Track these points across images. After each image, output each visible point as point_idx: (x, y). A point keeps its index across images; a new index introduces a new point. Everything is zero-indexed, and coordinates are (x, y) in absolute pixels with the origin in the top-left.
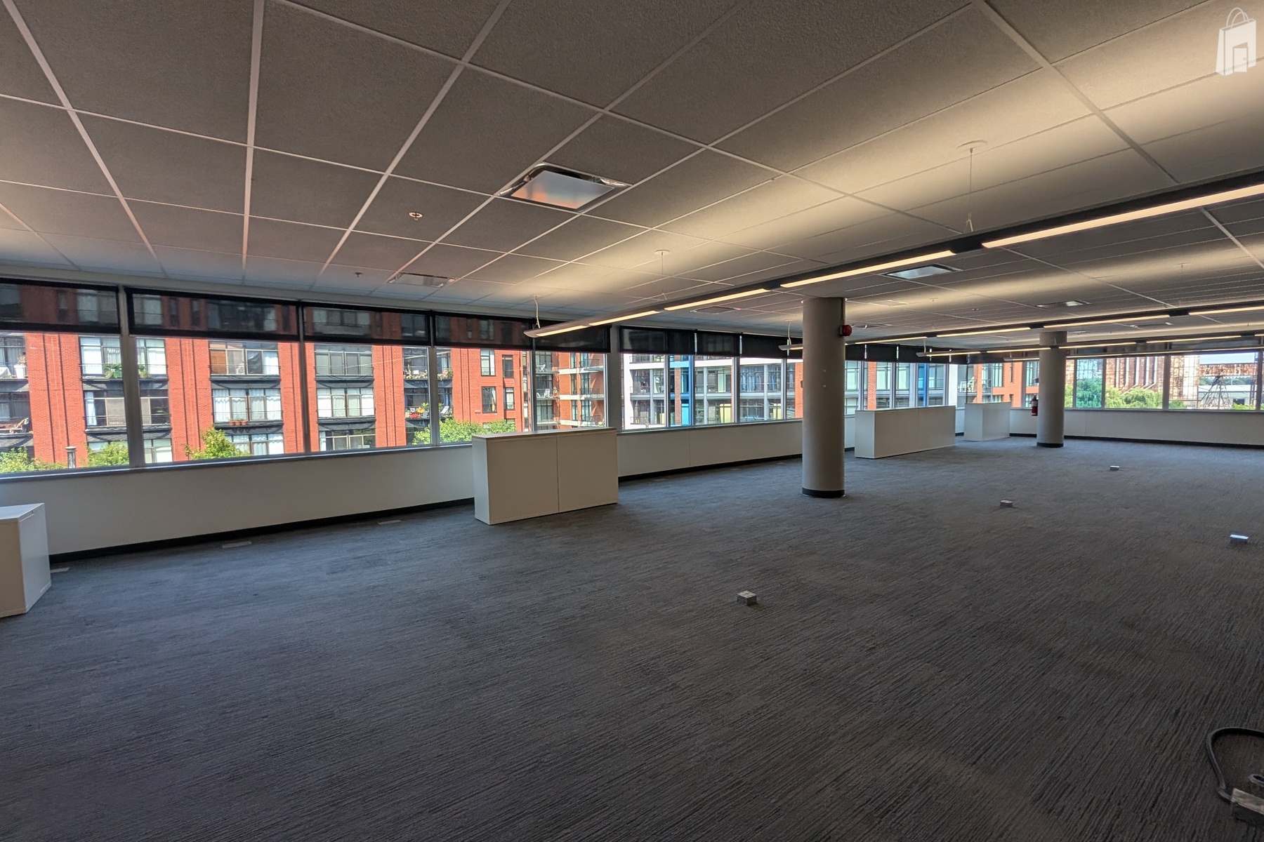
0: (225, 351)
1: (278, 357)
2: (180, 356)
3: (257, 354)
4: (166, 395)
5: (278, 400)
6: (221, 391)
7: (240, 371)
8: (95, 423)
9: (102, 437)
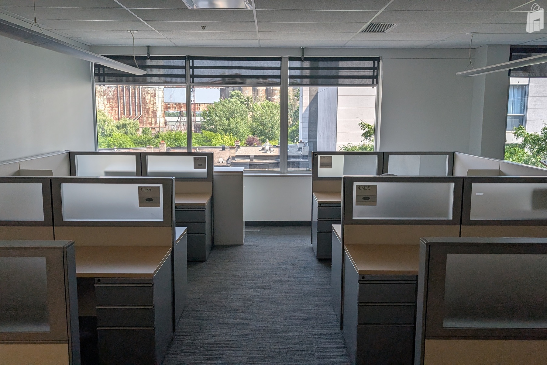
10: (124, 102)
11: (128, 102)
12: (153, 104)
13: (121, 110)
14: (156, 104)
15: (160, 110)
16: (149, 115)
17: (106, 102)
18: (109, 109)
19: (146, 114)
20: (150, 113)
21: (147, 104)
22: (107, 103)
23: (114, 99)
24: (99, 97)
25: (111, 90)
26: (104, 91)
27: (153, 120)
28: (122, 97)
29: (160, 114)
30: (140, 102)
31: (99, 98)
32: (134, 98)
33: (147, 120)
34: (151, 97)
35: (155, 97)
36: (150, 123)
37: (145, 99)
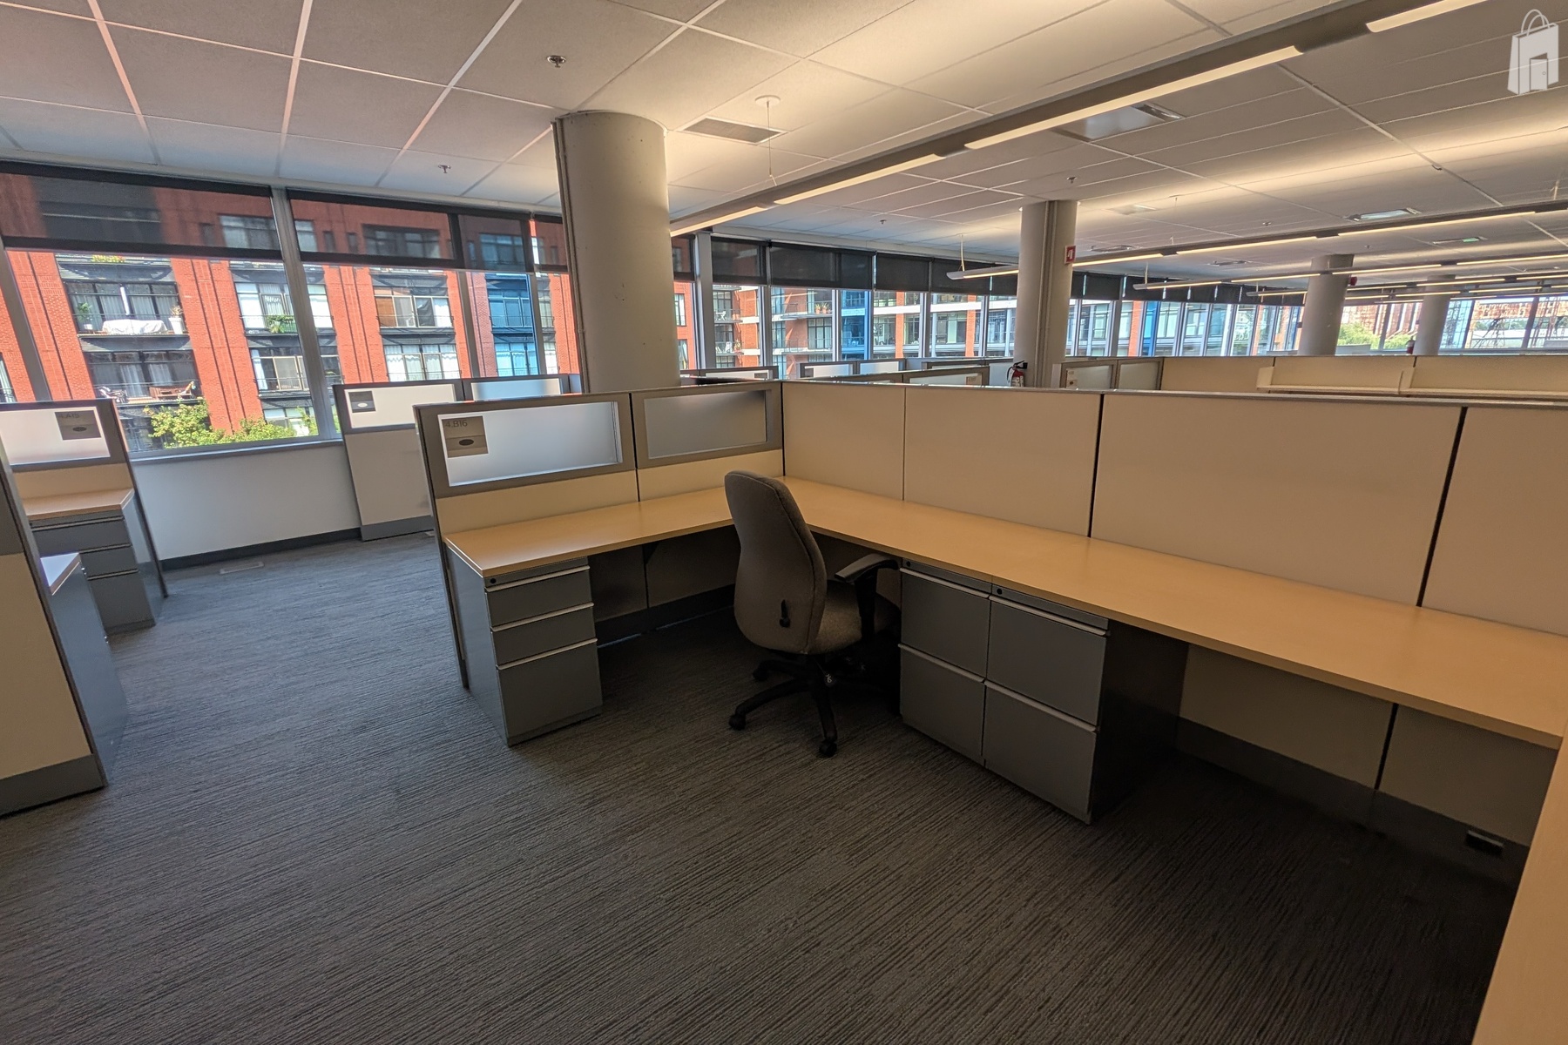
0: (391, 298)
1: (449, 305)
2: (344, 305)
3: (425, 302)
4: (336, 353)
5: (453, 358)
6: (392, 348)
7: (410, 324)
8: (266, 388)
9: (277, 403)
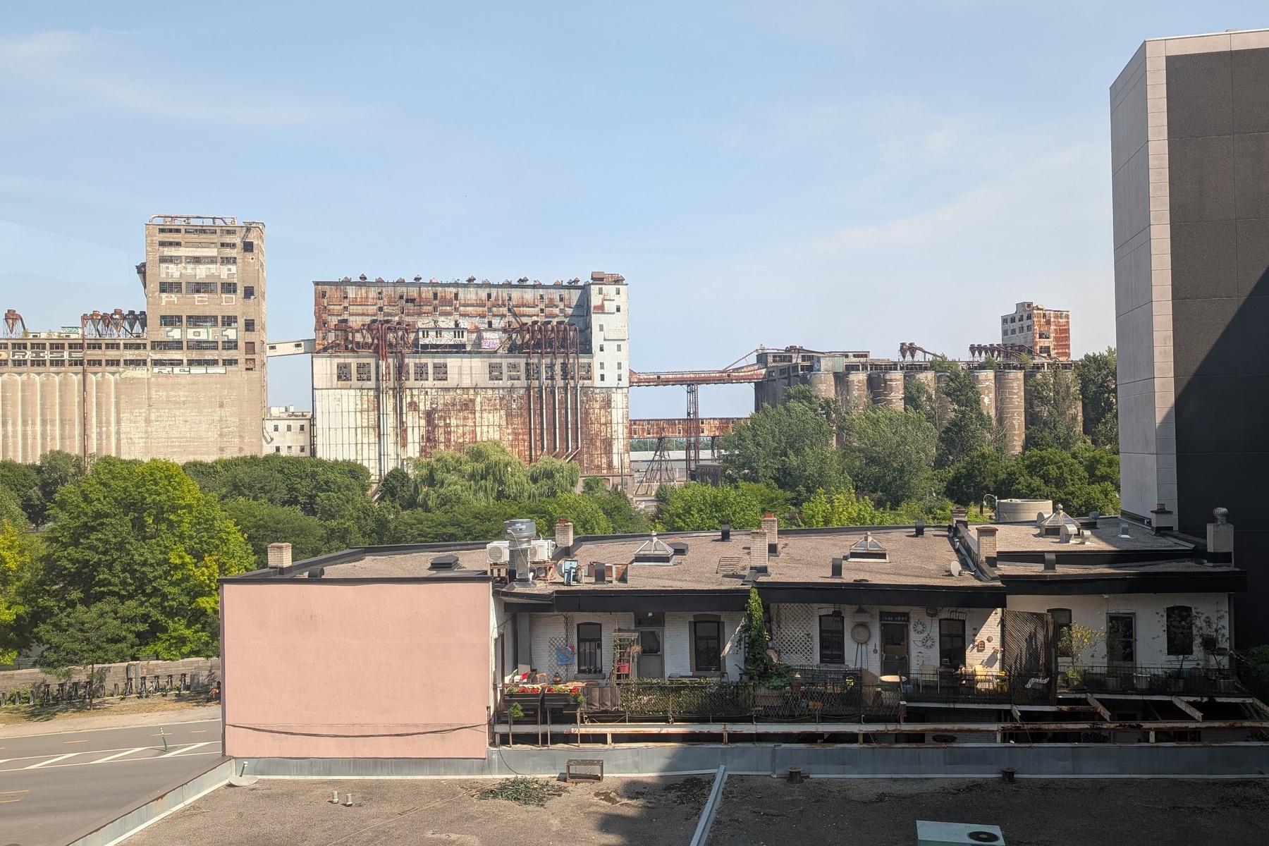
10: (542, 423)
11: (552, 422)
12: (605, 424)
13: (535, 440)
14: (611, 423)
15: (621, 436)
16: (596, 449)
17: (504, 423)
18: (510, 437)
19: (588, 448)
20: (598, 444)
21: (592, 423)
22: (507, 424)
23: (522, 415)
24: (490, 413)
25: (515, 396)
26: (500, 398)
27: (604, 460)
28: (538, 412)
29: (618, 446)
30: (577, 420)
31: (491, 416)
32: (563, 411)
33: (592, 461)
34: (600, 409)
35: (610, 407)
36: (598, 466)
37: (587, 413)
